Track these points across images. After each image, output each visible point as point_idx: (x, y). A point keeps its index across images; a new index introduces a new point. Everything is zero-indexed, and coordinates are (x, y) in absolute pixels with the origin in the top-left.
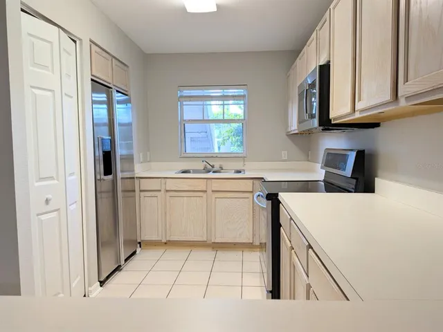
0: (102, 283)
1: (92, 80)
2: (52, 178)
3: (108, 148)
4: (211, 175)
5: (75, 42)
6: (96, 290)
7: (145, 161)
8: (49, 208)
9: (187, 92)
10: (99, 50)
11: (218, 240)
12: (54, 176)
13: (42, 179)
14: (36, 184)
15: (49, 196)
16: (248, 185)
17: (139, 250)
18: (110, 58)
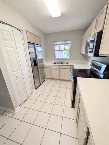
0: (36, 89)
1: (28, 42)
2: (17, 71)
3: (35, 60)
4: (61, 64)
5: (21, 31)
6: (35, 91)
7: (47, 60)
8: (18, 78)
9: (56, 43)
10: (30, 33)
11: (62, 79)
12: (18, 70)
13: (14, 72)
14: (12, 73)
15: (17, 76)
16: (69, 67)
17: (45, 79)
18: (34, 35)
